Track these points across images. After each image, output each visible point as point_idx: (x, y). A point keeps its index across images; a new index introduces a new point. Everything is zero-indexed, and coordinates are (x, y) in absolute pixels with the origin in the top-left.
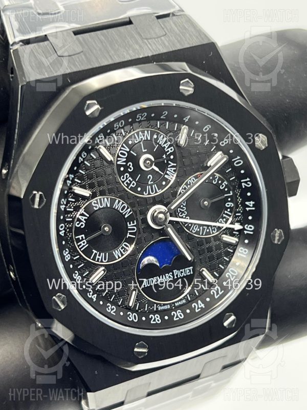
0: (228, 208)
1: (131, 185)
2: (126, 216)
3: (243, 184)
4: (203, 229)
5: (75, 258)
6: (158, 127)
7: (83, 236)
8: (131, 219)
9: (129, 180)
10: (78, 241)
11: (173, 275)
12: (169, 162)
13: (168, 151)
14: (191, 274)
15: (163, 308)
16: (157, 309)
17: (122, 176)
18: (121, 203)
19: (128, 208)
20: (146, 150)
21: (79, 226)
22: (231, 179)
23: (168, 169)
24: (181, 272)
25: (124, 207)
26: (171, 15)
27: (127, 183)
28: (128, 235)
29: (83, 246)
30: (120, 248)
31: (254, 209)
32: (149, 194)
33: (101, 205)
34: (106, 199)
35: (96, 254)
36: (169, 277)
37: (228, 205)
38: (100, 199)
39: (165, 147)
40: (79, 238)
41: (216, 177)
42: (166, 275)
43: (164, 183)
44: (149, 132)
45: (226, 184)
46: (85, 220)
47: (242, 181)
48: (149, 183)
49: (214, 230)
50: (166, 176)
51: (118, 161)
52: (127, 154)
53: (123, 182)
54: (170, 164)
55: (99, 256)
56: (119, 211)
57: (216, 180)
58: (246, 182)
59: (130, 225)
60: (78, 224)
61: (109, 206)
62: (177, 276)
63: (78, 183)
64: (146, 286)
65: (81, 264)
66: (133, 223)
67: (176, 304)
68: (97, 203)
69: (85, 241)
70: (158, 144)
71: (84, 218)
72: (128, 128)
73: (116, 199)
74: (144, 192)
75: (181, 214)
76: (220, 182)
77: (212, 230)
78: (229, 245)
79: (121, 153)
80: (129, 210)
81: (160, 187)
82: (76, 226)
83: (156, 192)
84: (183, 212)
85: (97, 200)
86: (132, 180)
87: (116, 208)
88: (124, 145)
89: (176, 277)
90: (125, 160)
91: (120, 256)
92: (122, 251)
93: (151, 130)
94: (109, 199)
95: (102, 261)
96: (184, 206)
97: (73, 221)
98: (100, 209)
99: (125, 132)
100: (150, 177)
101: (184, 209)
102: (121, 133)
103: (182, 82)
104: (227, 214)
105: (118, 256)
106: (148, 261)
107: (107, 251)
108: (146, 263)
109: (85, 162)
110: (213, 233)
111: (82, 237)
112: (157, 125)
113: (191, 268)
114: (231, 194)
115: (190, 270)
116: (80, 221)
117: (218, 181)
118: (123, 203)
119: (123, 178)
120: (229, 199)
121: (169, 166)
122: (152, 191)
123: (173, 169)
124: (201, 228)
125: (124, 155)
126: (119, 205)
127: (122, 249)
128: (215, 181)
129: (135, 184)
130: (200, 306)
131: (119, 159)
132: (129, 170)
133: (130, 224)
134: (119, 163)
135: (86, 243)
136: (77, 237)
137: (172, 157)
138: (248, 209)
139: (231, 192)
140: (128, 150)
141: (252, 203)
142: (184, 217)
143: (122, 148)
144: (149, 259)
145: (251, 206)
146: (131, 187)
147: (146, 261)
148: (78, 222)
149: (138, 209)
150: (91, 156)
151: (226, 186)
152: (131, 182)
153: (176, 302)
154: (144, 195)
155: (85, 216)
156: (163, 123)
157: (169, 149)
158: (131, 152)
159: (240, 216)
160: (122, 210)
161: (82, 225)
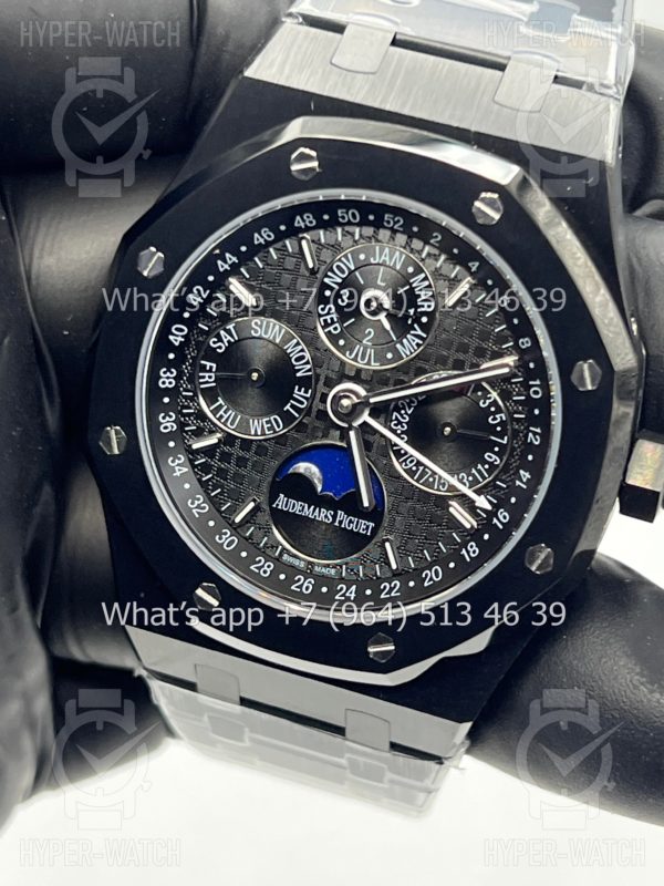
0: (488, 462)
1: (331, 328)
2: (298, 375)
3: (531, 435)
4: (424, 473)
5: (184, 393)
6: (424, 255)
7: (214, 365)
8: (305, 383)
9: (332, 319)
10: (203, 368)
11: (334, 517)
12: (416, 326)
13: (423, 306)
14: (366, 535)
15: (291, 560)
16: (281, 555)
17: (322, 306)
18: (300, 348)
19: (307, 363)
20: (383, 284)
21: (215, 346)
22: (516, 416)
23: (408, 336)
24: (351, 522)
25: (303, 357)
26: (584, 87)
27: (325, 321)
28: (288, 407)
29: (207, 382)
30: (265, 420)
31: (525, 487)
32: (355, 359)
33: (266, 333)
34: (277, 327)
35: (221, 406)
36: (326, 516)
37: (491, 457)
38: (268, 323)
39: (419, 296)
40: (205, 366)
41: (490, 398)
42: (323, 510)
43: (389, 356)
44: (404, 256)
45: (504, 418)
46: (229, 342)
47: (531, 428)
48: (364, 342)
49: (444, 485)
50: (398, 346)
51: (327, 276)
52: (347, 273)
53: (320, 316)
54: (415, 330)
55: (225, 412)
56: (290, 358)
57: (488, 402)
58: (535, 434)
59: (299, 393)
60: (214, 343)
61: (277, 341)
62: (341, 522)
63: (244, 277)
64: (280, 507)
65: (190, 408)
66: (306, 392)
67: (317, 569)
68: (261, 327)
69: (213, 375)
70: (411, 284)
71: (229, 338)
72: (369, 231)
73: (294, 338)
74: (348, 353)
75: (395, 425)
76: (493, 409)
77: (439, 483)
78: (457, 526)
79: (338, 267)
80: (308, 367)
81: (380, 358)
82: (209, 344)
83: (369, 363)
84: (400, 423)
85: (262, 322)
86: (335, 320)
87: (289, 351)
88: (349, 255)
89: (337, 524)
90: (340, 281)
91: (259, 433)
92: (266, 426)
93: (407, 256)
94: (283, 331)
95: (224, 424)
96: (406, 413)
97: (208, 334)
98: (260, 338)
99: (361, 235)
100: (370, 333)
101: (404, 418)
102: (353, 235)
103: (483, 195)
104: (479, 472)
105: (256, 431)
106: (306, 469)
107: (242, 412)
108: (302, 471)
109: (271, 250)
110: (438, 490)
111: (211, 367)
112: (422, 251)
113: (372, 525)
114: (505, 442)
115: (368, 527)
116: (220, 340)
117: (491, 405)
118: (302, 350)
119: (323, 309)
120: (496, 449)
121: (412, 332)
122: (363, 359)
123: (417, 341)
124: (421, 468)
125: (343, 272)
126: (296, 348)
127: (267, 422)
128: (484, 403)
129: (339, 330)
130: (347, 594)
131: (329, 274)
132: (340, 301)
133: (299, 390)
134: (326, 280)
135: (213, 379)
136: (203, 362)
137: (424, 320)
138: (518, 483)
139: (506, 438)
140: (353, 268)
141: (528, 476)
142: (399, 432)
143: (343, 259)
144: (309, 468)
145: (525, 480)
146: (330, 331)
147: (303, 467)
148: (215, 340)
149: (323, 372)
150: (285, 246)
151: (502, 423)
152: (333, 322)
153: (319, 565)
154: (344, 355)
155: (232, 336)
156: (435, 255)
157: (426, 304)
158: (357, 273)
159: (503, 489)
160: (297, 360)
161: (220, 347)
